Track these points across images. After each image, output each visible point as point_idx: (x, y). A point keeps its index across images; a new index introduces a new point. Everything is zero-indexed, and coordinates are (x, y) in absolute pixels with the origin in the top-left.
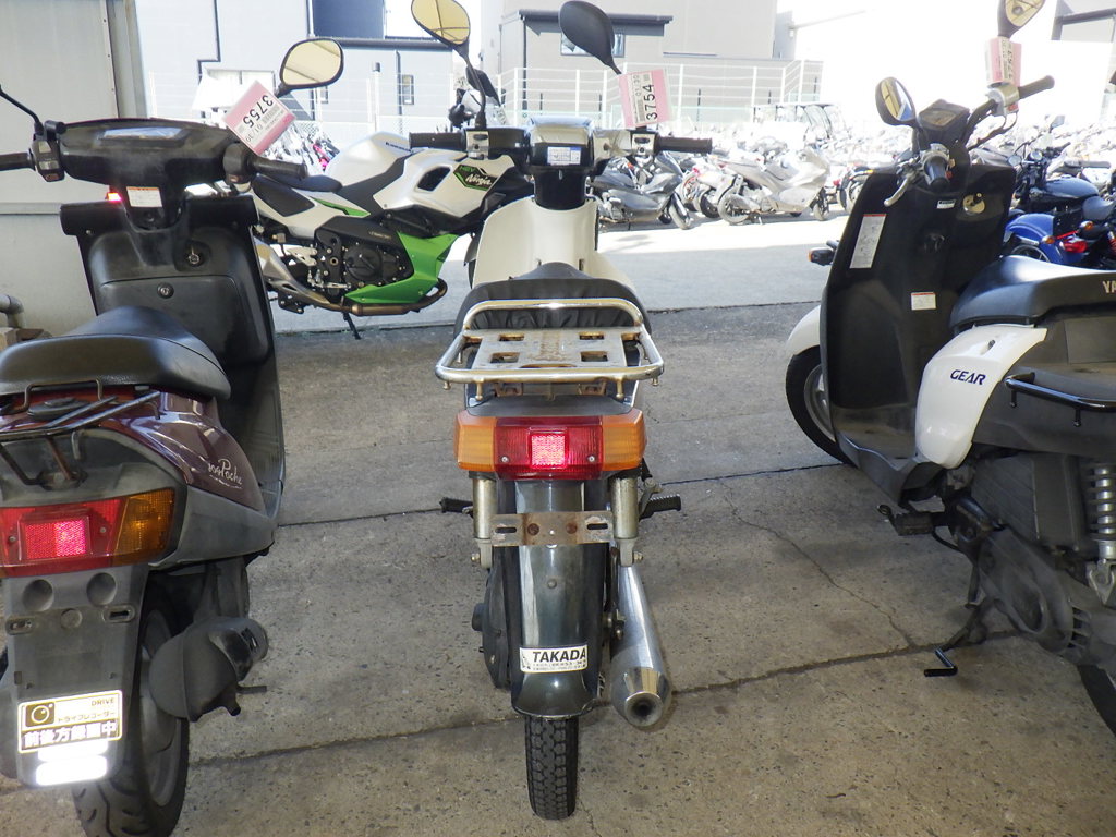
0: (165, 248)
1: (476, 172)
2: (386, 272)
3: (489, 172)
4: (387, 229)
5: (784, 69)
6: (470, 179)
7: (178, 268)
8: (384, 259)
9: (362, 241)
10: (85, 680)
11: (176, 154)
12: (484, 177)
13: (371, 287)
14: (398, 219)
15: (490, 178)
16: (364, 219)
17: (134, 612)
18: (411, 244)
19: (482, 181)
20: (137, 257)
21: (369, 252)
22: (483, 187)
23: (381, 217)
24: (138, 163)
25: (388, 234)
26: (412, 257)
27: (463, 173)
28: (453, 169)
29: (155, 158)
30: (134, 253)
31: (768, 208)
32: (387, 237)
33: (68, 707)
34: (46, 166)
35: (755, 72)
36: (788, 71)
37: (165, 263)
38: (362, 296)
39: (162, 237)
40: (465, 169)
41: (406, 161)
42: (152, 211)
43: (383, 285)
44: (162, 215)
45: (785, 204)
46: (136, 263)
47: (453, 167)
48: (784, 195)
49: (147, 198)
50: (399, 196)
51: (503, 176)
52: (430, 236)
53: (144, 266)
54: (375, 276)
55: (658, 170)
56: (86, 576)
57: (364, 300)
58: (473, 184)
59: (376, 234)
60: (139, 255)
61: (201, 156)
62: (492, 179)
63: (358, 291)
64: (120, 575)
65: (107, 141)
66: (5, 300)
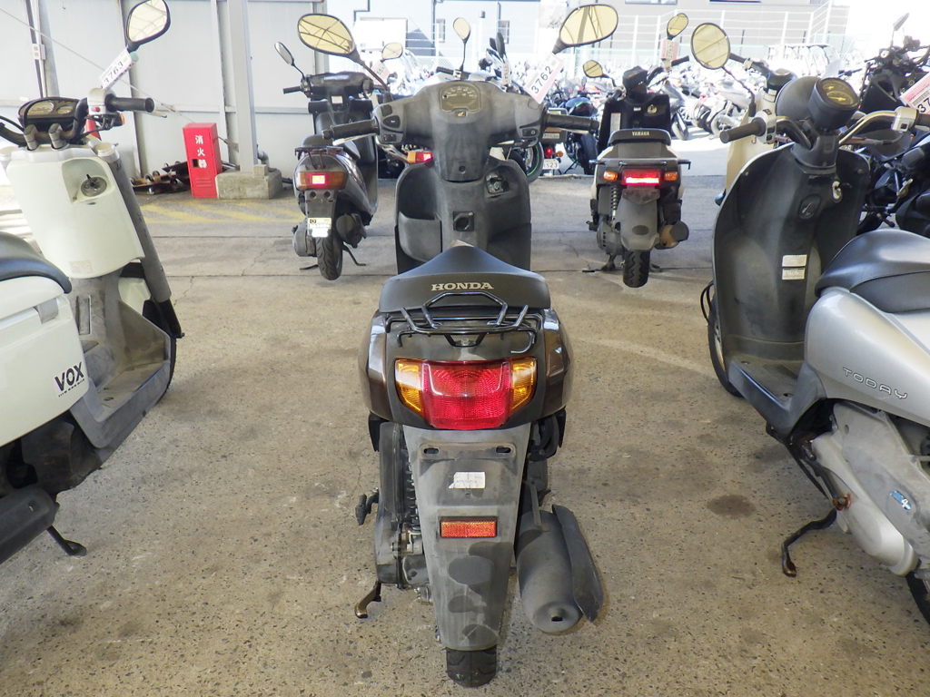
0: (342, 118)
5: (812, 14)
10: (323, 215)
11: (348, 84)
17: (334, 201)
24: (336, 88)
29: (341, 86)
30: (331, 119)
33: (319, 220)
34: (305, 90)
35: (786, 17)
36: (815, 16)
39: (341, 114)
42: (340, 105)
44: (342, 106)
49: (338, 100)
56: (323, 192)
61: (356, 84)
64: (332, 192)
65: (325, 81)
66: (261, 154)
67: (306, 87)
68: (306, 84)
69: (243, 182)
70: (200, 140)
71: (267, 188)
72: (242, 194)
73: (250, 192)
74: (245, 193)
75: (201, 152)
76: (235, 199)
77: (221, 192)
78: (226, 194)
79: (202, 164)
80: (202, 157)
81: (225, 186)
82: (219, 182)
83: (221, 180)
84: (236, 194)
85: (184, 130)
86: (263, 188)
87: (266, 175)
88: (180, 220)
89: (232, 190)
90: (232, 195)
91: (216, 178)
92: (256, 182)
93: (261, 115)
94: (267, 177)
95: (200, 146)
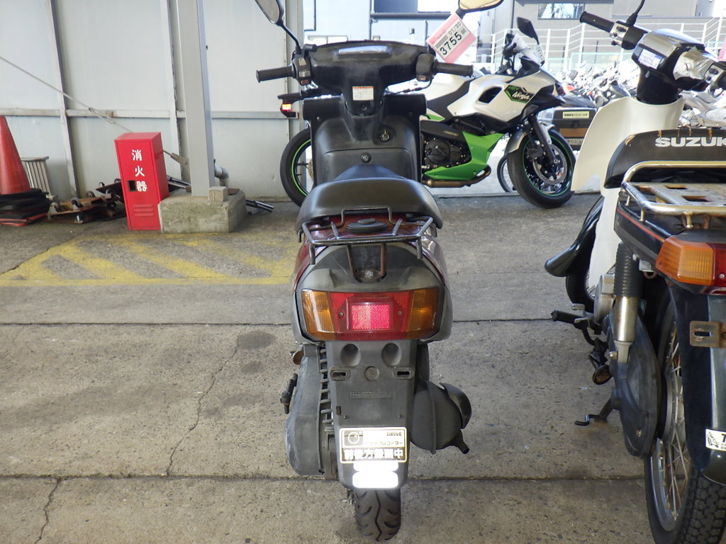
0: (369, 129)
1: (520, 90)
2: (453, 157)
3: (529, 90)
4: (454, 129)
5: (706, 24)
6: (515, 95)
7: (375, 143)
8: (452, 149)
9: (438, 137)
11: (387, 62)
12: (525, 94)
13: (442, 168)
14: (462, 122)
15: (529, 94)
16: (441, 122)
18: (470, 139)
19: (523, 97)
20: (348, 134)
21: (444, 145)
22: (524, 100)
23: (451, 121)
24: (362, 69)
25: (455, 133)
26: (471, 148)
27: (511, 91)
28: (503, 88)
29: (374, 66)
30: (347, 133)
31: (696, 123)
32: (455, 135)
34: (303, 74)
35: (682, 27)
36: (708, 26)
37: (367, 139)
38: (435, 174)
39: (368, 121)
40: (513, 88)
41: (471, 84)
42: (367, 103)
43: (450, 167)
44: (372, 105)
45: (710, 121)
46: (348, 138)
47: (504, 87)
48: (710, 114)
49: (364, 94)
50: (465, 107)
51: (538, 93)
52: (484, 135)
53: (353, 141)
54: (445, 161)
55: (613, 97)
56: (381, 345)
57: (436, 177)
58: (517, 99)
59: (448, 133)
60: (350, 133)
61: (403, 63)
62: (530, 95)
63: (433, 171)
64: (402, 344)
65: (342, 56)
66: (219, 170)
67: (301, 68)
68: (303, 62)
69: (195, 210)
70: (138, 155)
71: (226, 218)
72: (193, 227)
73: (204, 224)
74: (197, 225)
75: (139, 171)
76: (184, 232)
77: (166, 223)
78: (172, 226)
79: (141, 186)
80: (140, 179)
81: (170, 216)
82: (163, 212)
83: (165, 208)
84: (185, 226)
85: (117, 142)
86: (219, 220)
87: (225, 200)
88: (97, 278)
89: (180, 222)
90: (180, 228)
91: (159, 206)
92: (212, 210)
93: (220, 122)
94: (226, 204)
95: (138, 163)
